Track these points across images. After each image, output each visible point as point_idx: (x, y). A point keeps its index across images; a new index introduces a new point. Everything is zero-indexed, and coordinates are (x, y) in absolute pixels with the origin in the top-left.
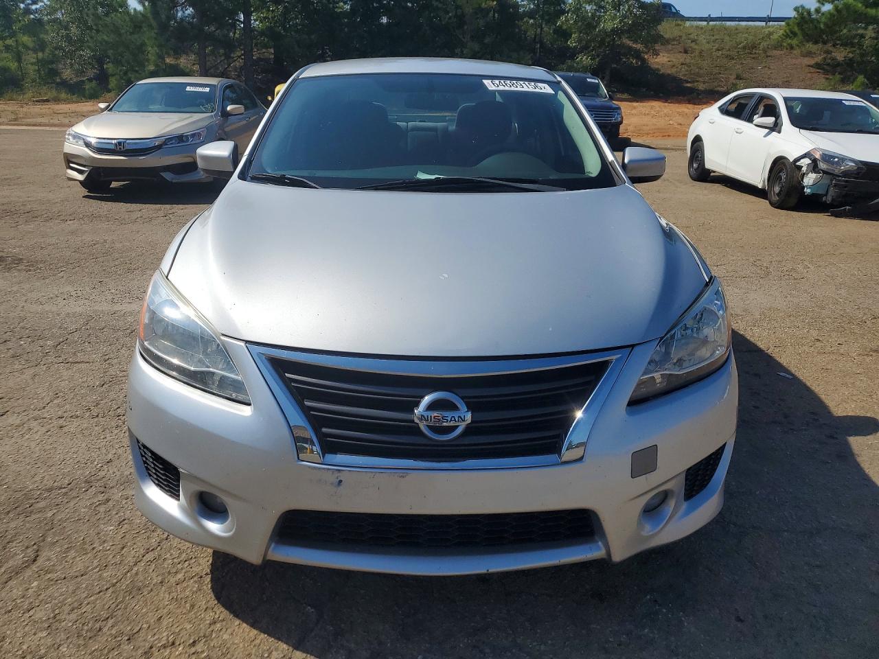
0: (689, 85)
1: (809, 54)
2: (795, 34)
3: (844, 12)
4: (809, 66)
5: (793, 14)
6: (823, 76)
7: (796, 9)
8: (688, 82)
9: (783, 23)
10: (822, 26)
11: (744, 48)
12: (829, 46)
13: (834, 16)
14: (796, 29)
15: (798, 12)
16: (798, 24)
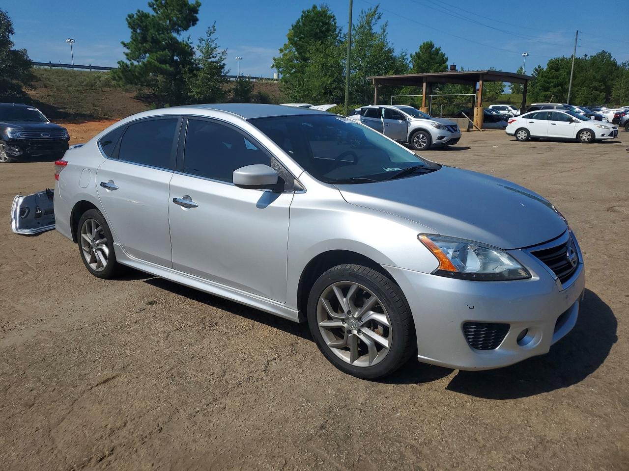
0: (61, 110)
1: (127, 91)
2: (120, 78)
3: (149, 66)
4: (131, 98)
5: (117, 66)
6: (143, 104)
7: (119, 63)
8: (60, 109)
9: (109, 71)
10: (137, 74)
11: (86, 85)
12: (139, 87)
13: (143, 68)
14: (121, 75)
15: (120, 65)
16: (122, 72)
